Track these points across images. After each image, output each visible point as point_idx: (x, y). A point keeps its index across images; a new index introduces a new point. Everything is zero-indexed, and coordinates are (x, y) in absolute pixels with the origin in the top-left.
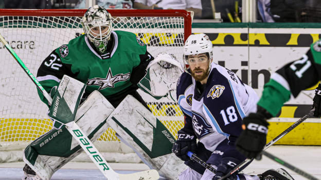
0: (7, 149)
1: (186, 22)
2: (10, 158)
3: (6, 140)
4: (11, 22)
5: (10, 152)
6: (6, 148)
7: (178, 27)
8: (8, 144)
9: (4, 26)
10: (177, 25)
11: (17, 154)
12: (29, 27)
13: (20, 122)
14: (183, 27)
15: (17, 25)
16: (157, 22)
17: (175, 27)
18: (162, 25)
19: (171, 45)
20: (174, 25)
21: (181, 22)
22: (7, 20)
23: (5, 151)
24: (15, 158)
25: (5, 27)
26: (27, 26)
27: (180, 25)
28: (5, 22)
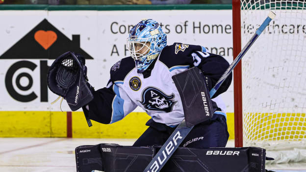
0: (276, 149)
2: (280, 159)
3: (274, 139)
5: (280, 152)
6: (275, 147)
8: (277, 143)
9: (270, 8)
11: (288, 154)
12: (299, 9)
15: (286, 7)
23: (274, 150)
24: (285, 159)
25: (272, 9)
26: (297, 7)
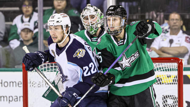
1: (179, 67)
4: (52, 68)
7: (173, 70)
10: (173, 69)
14: (177, 70)
16: (158, 67)
17: (171, 70)
18: (162, 69)
19: (168, 84)
20: (171, 69)
21: (176, 67)
22: (49, 66)
25: (48, 71)
27: (175, 69)
28: (47, 68)
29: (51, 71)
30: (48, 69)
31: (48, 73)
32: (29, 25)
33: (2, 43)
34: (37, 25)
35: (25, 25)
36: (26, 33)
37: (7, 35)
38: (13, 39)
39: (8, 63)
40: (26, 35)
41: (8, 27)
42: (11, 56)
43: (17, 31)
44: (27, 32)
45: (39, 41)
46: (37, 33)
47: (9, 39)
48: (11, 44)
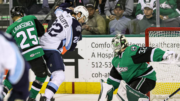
3: (164, 94)
12: (175, 36)
13: (171, 84)
29: (165, 36)
30: (163, 35)
31: (163, 38)
32: (149, 5)
33: (131, 17)
34: (155, 5)
35: (147, 5)
36: (147, 11)
37: (134, 12)
38: (138, 14)
39: (135, 31)
40: (147, 12)
41: (135, 5)
42: (137, 26)
43: (141, 8)
44: (148, 9)
45: (157, 15)
46: (155, 10)
47: (136, 14)
48: (137, 17)
